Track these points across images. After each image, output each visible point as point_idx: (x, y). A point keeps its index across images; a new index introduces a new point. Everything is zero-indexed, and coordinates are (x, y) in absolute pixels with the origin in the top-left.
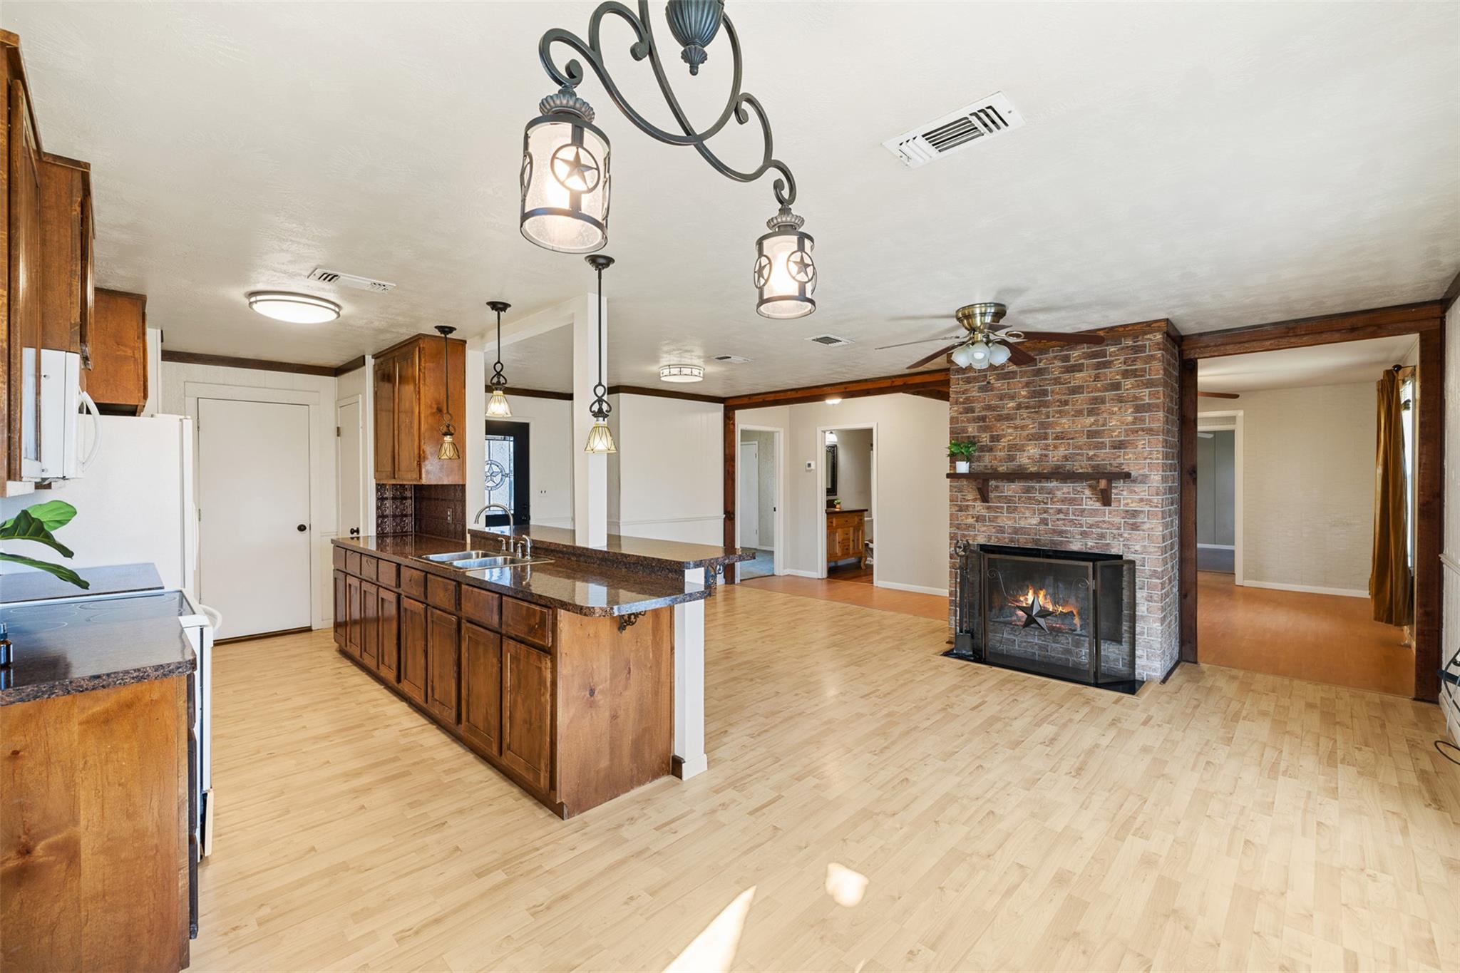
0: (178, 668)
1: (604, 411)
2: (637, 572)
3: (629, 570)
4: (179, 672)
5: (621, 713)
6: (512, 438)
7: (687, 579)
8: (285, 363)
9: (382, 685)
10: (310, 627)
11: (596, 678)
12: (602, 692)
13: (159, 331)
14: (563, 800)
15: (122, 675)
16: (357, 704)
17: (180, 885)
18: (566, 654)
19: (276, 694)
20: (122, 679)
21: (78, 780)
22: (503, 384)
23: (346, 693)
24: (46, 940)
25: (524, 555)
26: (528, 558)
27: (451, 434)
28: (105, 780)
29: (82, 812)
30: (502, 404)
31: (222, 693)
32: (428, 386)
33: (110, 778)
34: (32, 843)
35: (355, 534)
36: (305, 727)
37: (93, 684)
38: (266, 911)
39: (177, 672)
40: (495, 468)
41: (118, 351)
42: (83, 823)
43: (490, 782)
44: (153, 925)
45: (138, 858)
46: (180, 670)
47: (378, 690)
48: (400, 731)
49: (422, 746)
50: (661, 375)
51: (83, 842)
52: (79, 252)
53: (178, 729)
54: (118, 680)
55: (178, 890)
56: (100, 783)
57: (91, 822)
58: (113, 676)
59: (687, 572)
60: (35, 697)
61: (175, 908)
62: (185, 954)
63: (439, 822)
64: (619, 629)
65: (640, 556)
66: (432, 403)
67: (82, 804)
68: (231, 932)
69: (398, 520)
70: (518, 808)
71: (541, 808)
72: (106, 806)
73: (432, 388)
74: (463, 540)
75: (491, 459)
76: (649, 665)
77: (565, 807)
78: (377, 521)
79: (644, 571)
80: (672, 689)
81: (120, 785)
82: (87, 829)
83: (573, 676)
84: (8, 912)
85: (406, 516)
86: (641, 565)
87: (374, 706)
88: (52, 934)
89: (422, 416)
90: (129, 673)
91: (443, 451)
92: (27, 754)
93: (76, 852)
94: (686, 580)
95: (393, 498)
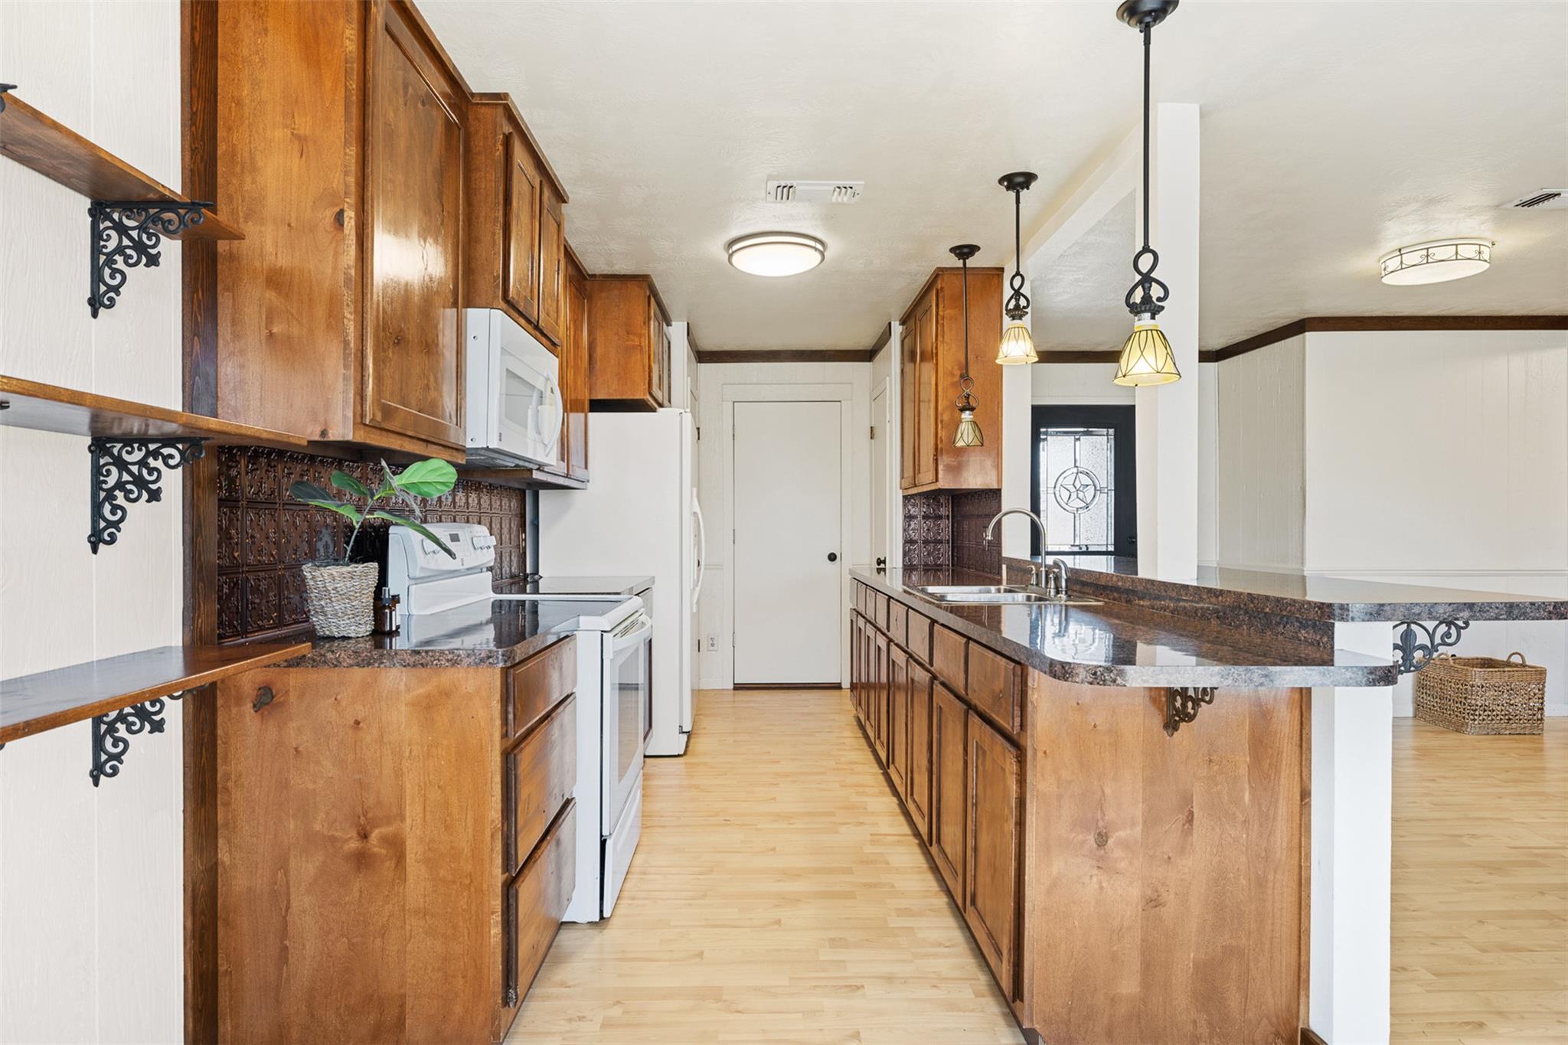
0: (489, 657)
1: (1154, 299)
2: (1237, 627)
3: (1222, 623)
4: (490, 663)
5: (1170, 898)
6: (1111, 431)
7: (1339, 643)
8: (816, 351)
9: (881, 769)
10: (840, 683)
11: (1111, 815)
12: (1125, 845)
13: (686, 324)
14: (1037, 1027)
15: (438, 654)
16: (842, 786)
17: (492, 932)
18: (1045, 752)
19: (769, 753)
20: (439, 660)
21: (405, 770)
22: (1024, 307)
23: (838, 769)
24: (378, 942)
25: (1058, 592)
26: (1063, 596)
27: (972, 409)
28: (426, 778)
29: (407, 807)
30: (1021, 342)
31: (725, 740)
32: (947, 344)
33: (431, 777)
34: (368, 828)
35: (882, 566)
36: (775, 799)
37: (413, 660)
38: (616, 1012)
39: (488, 662)
40: (1086, 480)
41: (628, 341)
42: (408, 821)
43: (952, 950)
44: (467, 970)
45: (454, 882)
46: (491, 660)
47: (874, 774)
48: (871, 835)
49: (888, 863)
50: (1383, 273)
51: (409, 843)
52: (501, 197)
53: (491, 735)
54: (435, 660)
55: (490, 938)
56: (422, 779)
57: (414, 822)
58: (430, 654)
59: (1339, 627)
60: (369, 664)
61: (487, 960)
62: (497, 1023)
63: (853, 983)
64: (1166, 726)
65: (1241, 594)
66: (953, 368)
67: (408, 798)
68: (576, 1021)
69: (930, 547)
70: (972, 1011)
71: (1009, 1026)
72: (428, 809)
73: (953, 345)
74: (998, 574)
75: (1078, 464)
76: (1241, 817)
77: (1040, 1040)
78: (904, 547)
79: (1250, 625)
80: (1302, 883)
81: (439, 787)
82: (411, 829)
83: (1060, 797)
84: (351, 897)
85: (940, 542)
86: (1246, 612)
87: (858, 793)
88: (383, 938)
89: (940, 389)
90: (444, 653)
91: (959, 435)
92: (365, 727)
93: (402, 852)
94: (1336, 647)
95: (924, 517)
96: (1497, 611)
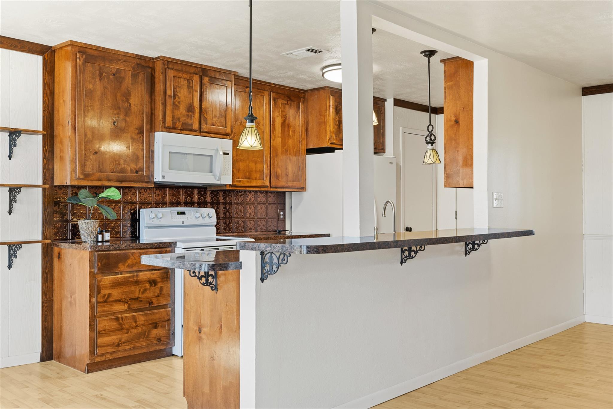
5: (216, 358)
12: (205, 333)
41: (320, 119)
66: (451, 117)
73: (451, 103)
96: (278, 248)
